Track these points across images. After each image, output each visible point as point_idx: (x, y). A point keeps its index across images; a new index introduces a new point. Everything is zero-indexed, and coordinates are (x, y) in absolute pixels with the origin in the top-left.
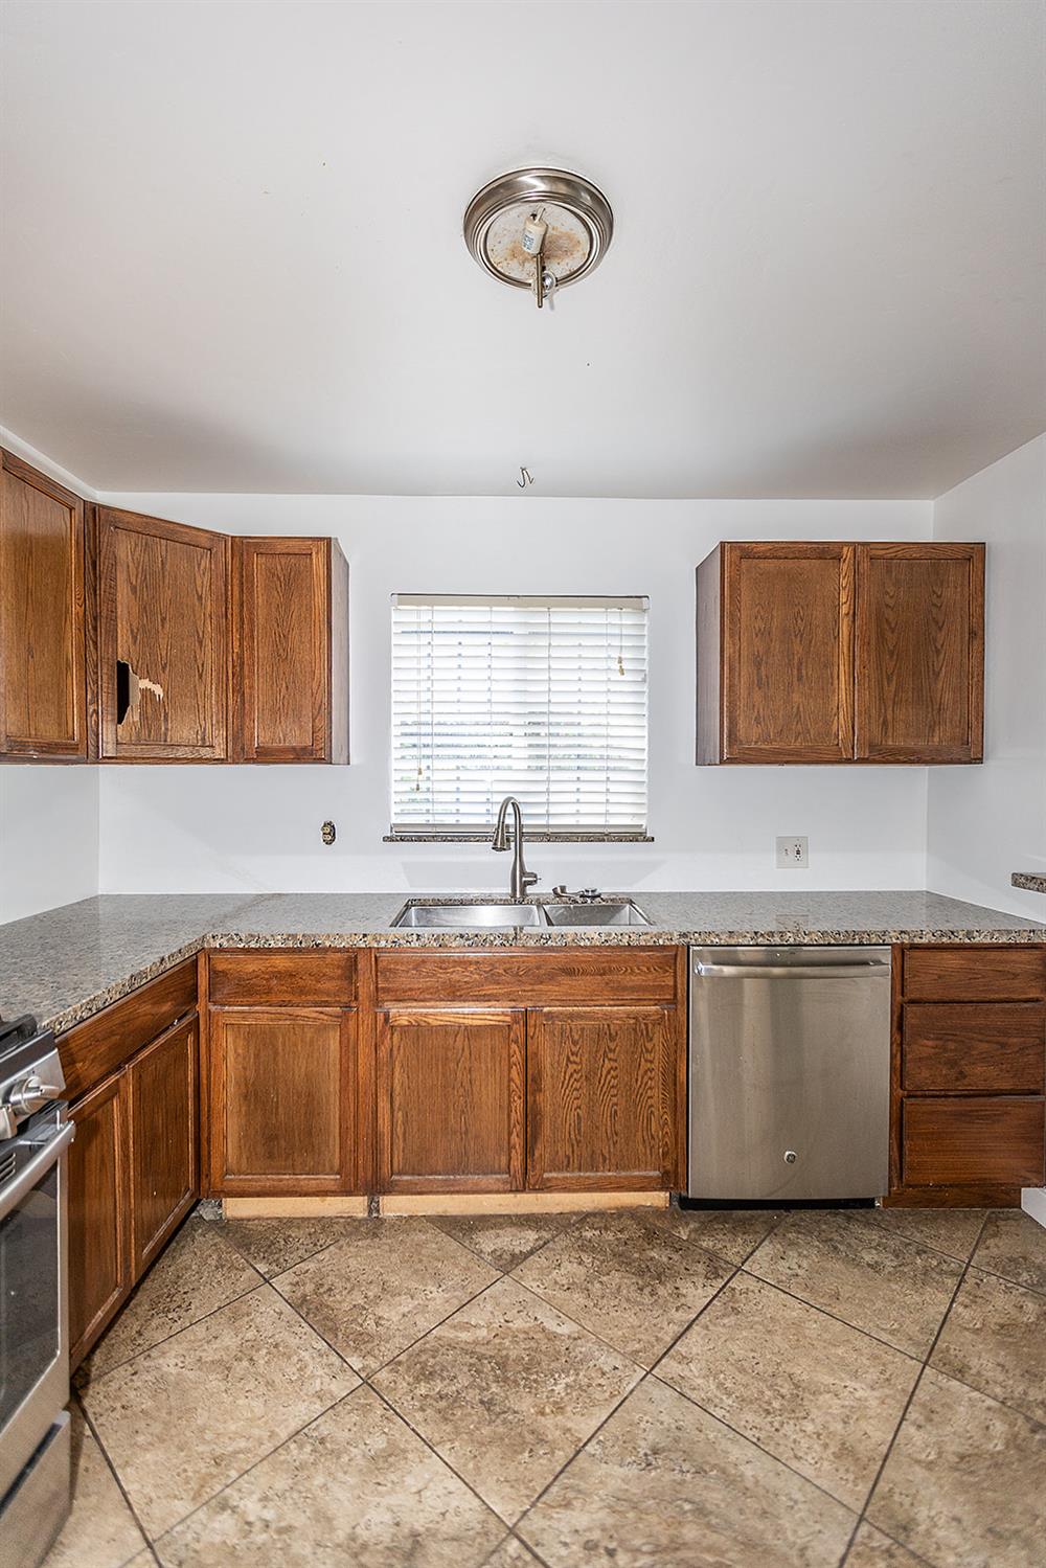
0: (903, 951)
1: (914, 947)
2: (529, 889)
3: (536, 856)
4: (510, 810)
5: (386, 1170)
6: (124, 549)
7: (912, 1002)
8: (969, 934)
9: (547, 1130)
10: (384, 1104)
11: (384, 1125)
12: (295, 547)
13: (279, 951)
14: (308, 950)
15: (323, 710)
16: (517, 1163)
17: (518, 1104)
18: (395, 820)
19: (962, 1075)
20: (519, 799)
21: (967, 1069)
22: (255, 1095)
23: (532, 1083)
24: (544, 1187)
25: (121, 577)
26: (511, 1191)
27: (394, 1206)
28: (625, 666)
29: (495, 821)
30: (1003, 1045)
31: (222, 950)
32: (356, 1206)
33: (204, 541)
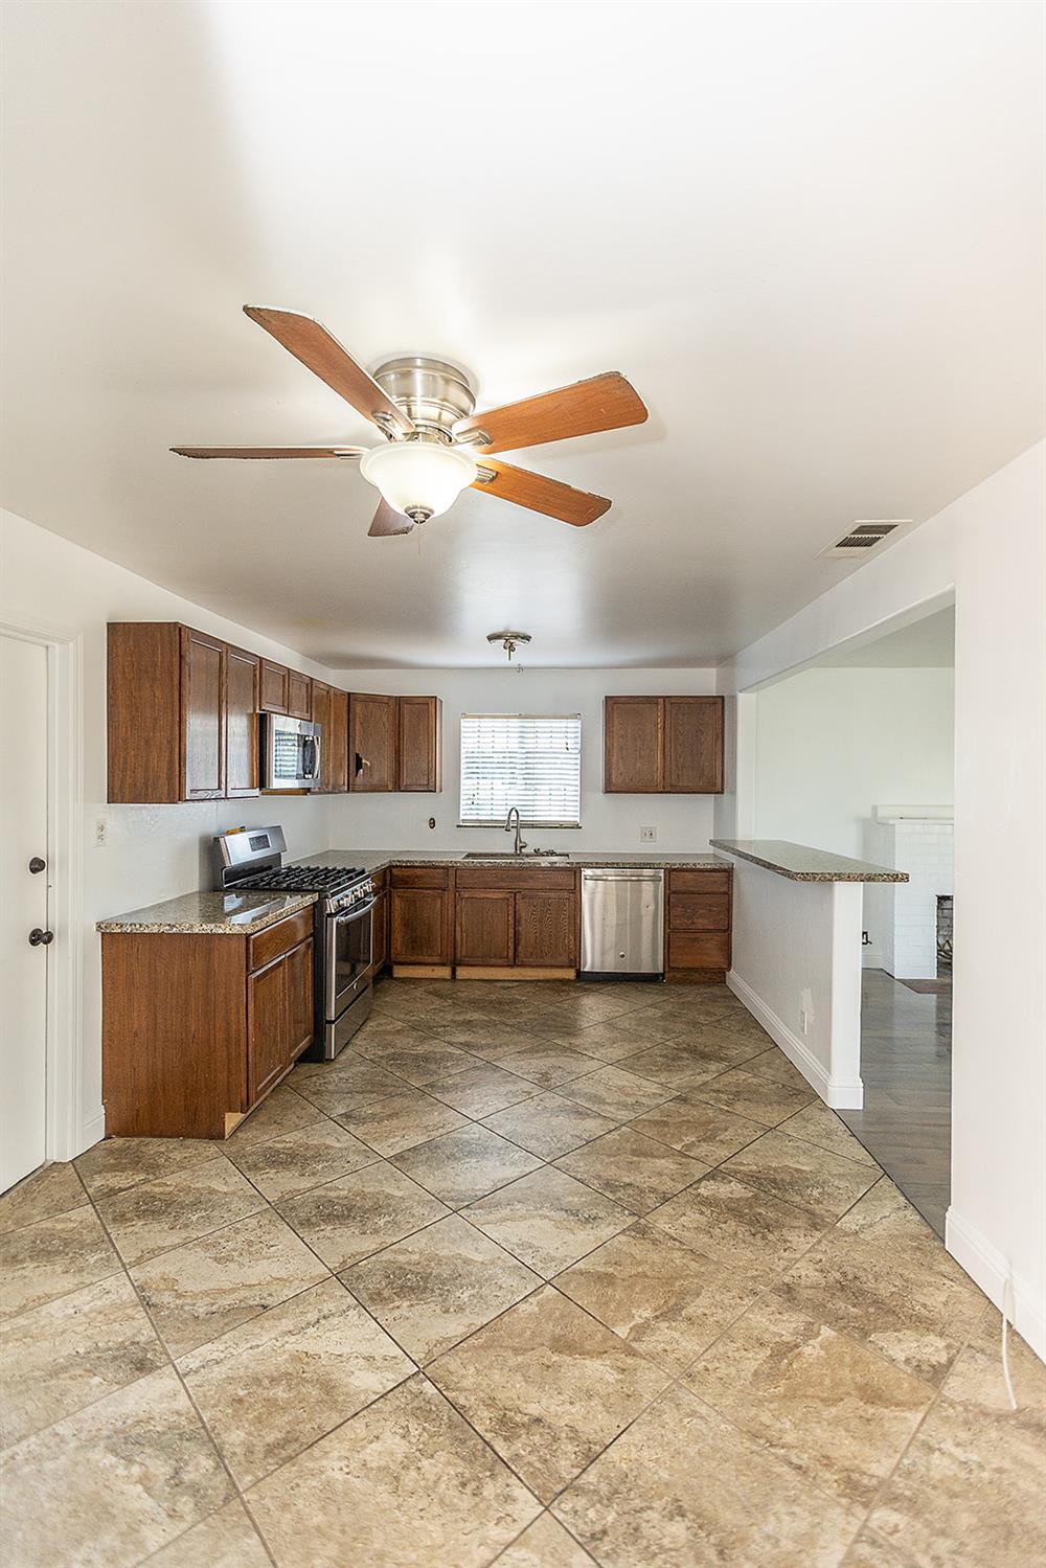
0: (670, 872)
1: (674, 870)
2: (523, 850)
3: (526, 835)
4: (514, 813)
5: (459, 955)
6: (358, 708)
7: (674, 892)
8: (694, 865)
9: (523, 942)
10: (458, 928)
11: (458, 937)
12: (421, 700)
13: (418, 867)
14: (429, 867)
15: (430, 771)
16: (511, 954)
17: (511, 931)
18: (462, 817)
19: (693, 923)
20: (518, 808)
21: (695, 921)
22: (407, 924)
23: (517, 922)
24: (523, 966)
25: (357, 719)
26: (508, 966)
27: (462, 973)
28: (569, 746)
29: (506, 818)
30: (710, 911)
31: (397, 866)
32: (445, 972)
33: (385, 699)
